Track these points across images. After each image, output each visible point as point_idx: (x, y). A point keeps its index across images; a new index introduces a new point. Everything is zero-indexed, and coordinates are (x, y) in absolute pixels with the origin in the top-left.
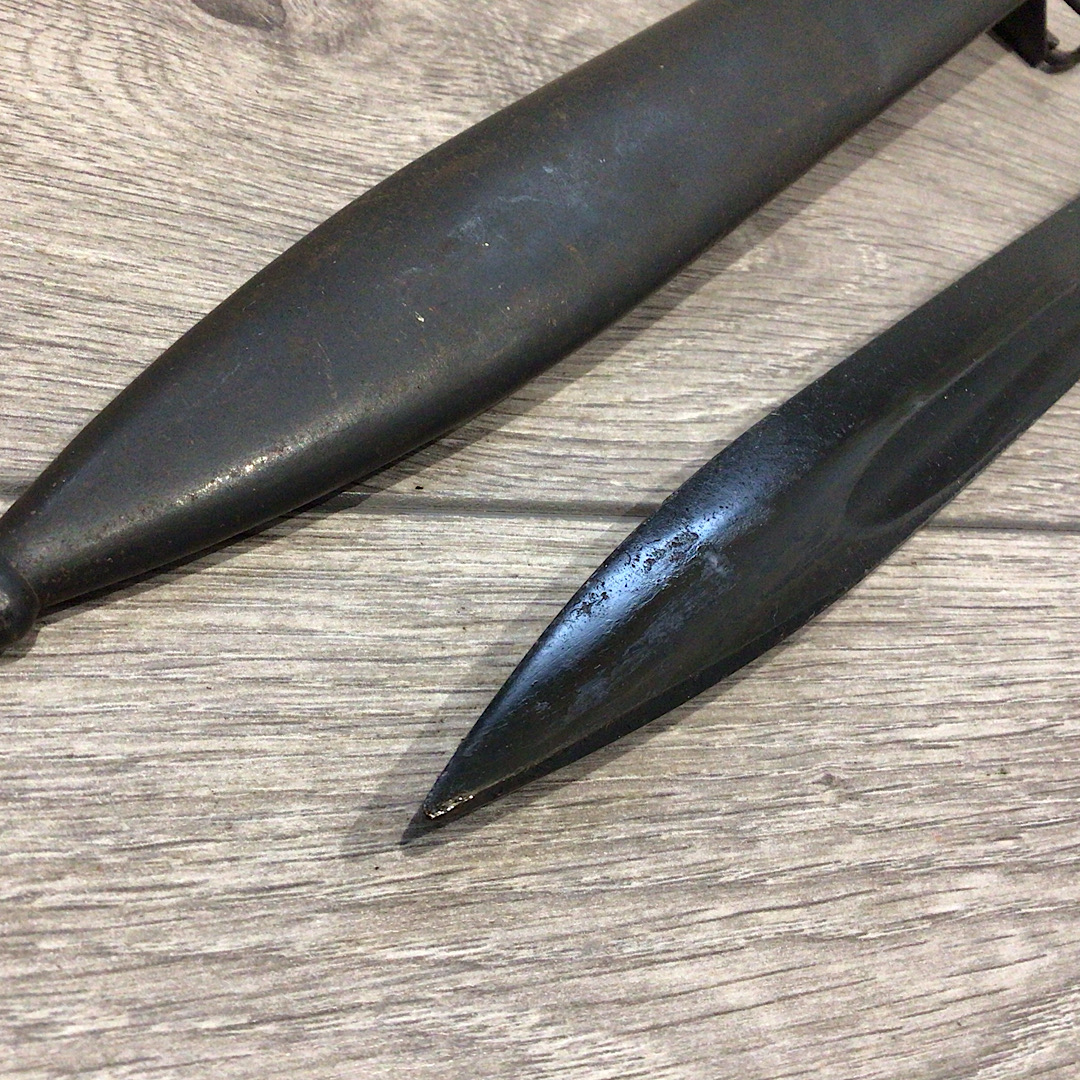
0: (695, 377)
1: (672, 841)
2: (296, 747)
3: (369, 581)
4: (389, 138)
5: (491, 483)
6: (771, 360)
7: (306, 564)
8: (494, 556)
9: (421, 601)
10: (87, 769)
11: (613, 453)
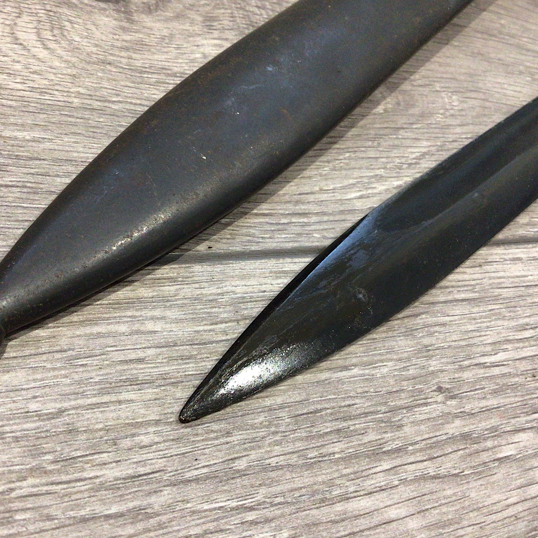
0: (356, 174)
1: (355, 431)
2: (149, 397)
3: (185, 301)
5: (249, 241)
6: (397, 160)
7: (150, 295)
8: (253, 282)
9: (214, 310)
10: (37, 418)
11: (314, 219)
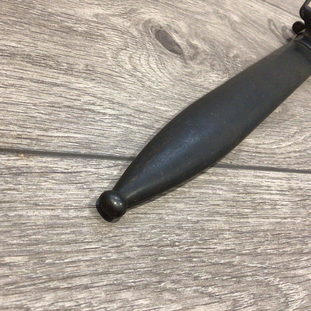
1: (293, 243)
2: (224, 220)
3: (228, 183)
4: (207, 81)
5: (243, 162)
6: (287, 134)
7: (216, 179)
8: (248, 179)
9: (238, 188)
10: (191, 223)
11: (263, 155)
